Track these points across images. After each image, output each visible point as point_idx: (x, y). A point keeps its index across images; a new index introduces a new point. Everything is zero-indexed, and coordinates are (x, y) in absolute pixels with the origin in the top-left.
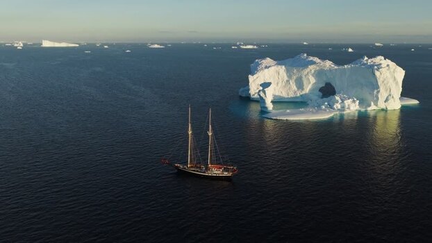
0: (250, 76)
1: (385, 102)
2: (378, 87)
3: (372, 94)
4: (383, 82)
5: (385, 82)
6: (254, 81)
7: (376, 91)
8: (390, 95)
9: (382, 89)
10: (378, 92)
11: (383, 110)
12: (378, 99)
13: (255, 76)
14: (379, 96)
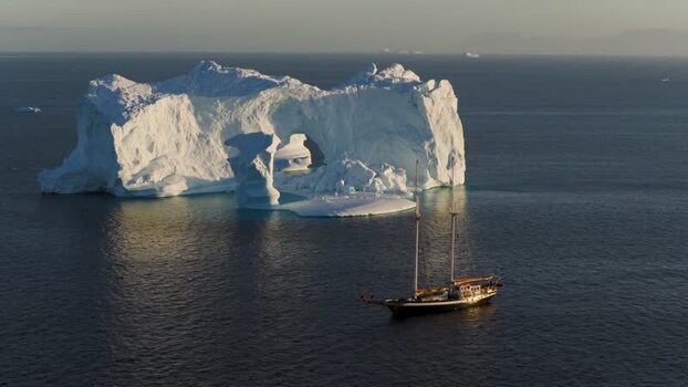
0: (114, 127)
1: (448, 168)
2: (429, 136)
3: (419, 151)
4: (438, 121)
5: (442, 122)
6: (124, 140)
7: (427, 145)
8: (453, 151)
9: (438, 139)
10: (433, 146)
11: (443, 187)
12: (435, 161)
13: (128, 126)
14: (437, 155)
